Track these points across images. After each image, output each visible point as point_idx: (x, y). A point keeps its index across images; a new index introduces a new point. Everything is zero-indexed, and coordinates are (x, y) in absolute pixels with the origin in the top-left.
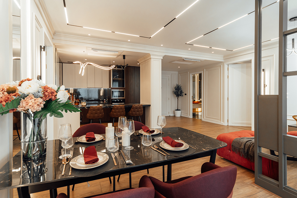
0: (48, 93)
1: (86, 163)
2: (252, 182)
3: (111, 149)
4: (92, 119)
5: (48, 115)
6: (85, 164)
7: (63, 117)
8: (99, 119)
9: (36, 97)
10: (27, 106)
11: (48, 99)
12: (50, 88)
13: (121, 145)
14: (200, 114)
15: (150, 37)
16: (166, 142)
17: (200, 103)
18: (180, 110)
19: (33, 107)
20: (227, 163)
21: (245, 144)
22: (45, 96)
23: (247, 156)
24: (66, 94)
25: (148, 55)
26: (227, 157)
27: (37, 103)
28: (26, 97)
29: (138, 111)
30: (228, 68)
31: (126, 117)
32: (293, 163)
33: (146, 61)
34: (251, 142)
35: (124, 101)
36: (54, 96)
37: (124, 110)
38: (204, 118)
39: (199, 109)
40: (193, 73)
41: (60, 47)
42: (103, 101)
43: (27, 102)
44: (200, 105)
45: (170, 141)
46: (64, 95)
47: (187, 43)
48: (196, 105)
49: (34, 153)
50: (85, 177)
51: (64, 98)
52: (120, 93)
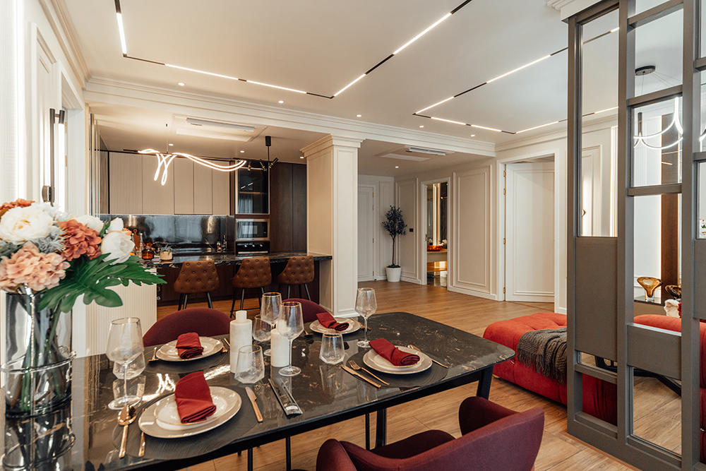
0: (77, 239)
1: (184, 421)
2: (561, 430)
3: (245, 375)
4: (188, 294)
5: (80, 298)
6: (180, 423)
7: (122, 305)
8: (206, 293)
9: (44, 252)
10: (19, 276)
11: (79, 256)
12: (84, 225)
13: (270, 365)
14: (442, 274)
15: (333, 97)
16: (377, 352)
17: (445, 251)
18: (398, 267)
19: (37, 279)
20: (507, 388)
21: (546, 345)
22: (70, 247)
23: (551, 372)
24: (125, 241)
25: (327, 138)
26: (507, 375)
27: (46, 268)
28: (15, 252)
29: (302, 272)
30: (505, 172)
31: (280, 295)
32: (641, 382)
33: (322, 152)
34: (557, 339)
35: (266, 246)
36: (94, 246)
37: (269, 268)
38: (452, 284)
39: (442, 265)
40: (429, 182)
41: (103, 111)
42: (214, 246)
43: (18, 267)
44: (443, 254)
45: (388, 352)
46: (122, 244)
47: (417, 113)
48: (436, 256)
49: (37, 397)
50: (182, 458)
51: (121, 252)
52: (256, 227)
